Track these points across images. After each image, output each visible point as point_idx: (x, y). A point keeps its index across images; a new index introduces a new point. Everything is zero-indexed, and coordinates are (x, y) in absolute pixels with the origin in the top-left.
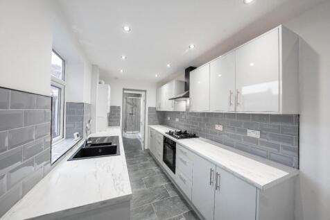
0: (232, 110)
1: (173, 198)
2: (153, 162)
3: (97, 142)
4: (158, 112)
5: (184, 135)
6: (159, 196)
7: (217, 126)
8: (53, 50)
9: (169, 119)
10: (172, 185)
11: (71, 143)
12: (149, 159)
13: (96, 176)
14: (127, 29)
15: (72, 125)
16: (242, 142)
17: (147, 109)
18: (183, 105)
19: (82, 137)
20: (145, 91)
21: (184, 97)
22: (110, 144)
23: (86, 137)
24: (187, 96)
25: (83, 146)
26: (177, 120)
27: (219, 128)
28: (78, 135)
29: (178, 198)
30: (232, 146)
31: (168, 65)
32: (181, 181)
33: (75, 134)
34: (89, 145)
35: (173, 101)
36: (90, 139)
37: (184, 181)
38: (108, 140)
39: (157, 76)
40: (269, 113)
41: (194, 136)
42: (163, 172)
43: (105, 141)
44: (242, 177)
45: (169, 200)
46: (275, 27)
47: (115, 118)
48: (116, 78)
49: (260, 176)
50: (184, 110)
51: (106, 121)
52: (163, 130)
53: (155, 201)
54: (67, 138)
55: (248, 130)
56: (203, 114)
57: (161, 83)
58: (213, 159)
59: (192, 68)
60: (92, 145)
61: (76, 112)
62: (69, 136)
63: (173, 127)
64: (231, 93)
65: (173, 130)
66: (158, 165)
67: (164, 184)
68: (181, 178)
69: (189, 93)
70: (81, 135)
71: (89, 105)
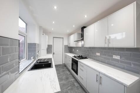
0: (106, 46)
1: (77, 87)
2: (67, 70)
3: (42, 61)
4: (68, 47)
5: (82, 57)
6: (70, 85)
7: (97, 53)
8: (20, 17)
9: (73, 50)
10: (76, 80)
11: (30, 62)
12: (65, 68)
13: (41, 79)
14: (55, 7)
15: (31, 53)
16: (110, 61)
17: (64, 46)
18: (80, 44)
19: (35, 59)
20: (63, 38)
21: (81, 40)
22: (48, 62)
23: (37, 59)
24: (83, 40)
25: (35, 63)
26: (77, 51)
27: (98, 54)
28: (33, 58)
29: (79, 87)
30: (105, 63)
31: (74, 26)
32: (81, 79)
33: (32, 58)
34: (38, 63)
35: (76, 42)
36: (39, 60)
37: (82, 79)
38: (47, 60)
39: (68, 31)
40: (125, 47)
41: (86, 58)
42: (71, 74)
43: (46, 61)
44: (115, 79)
45: (75, 88)
46: (132, 3)
47: (50, 50)
48: (50, 32)
49: (125, 79)
50: (81, 46)
51: (46, 51)
52: (71, 55)
53: (69, 88)
54: (28, 59)
55: (114, 56)
56: (90, 48)
57: (70, 34)
58: (98, 69)
59: (85, 27)
60: (40, 63)
61: (32, 47)
62: (29, 59)
63: (76, 54)
64: (106, 38)
65: (76, 55)
66: (69, 71)
67: (73, 80)
68: (81, 77)
69: (83, 38)
70: (34, 58)
71: (38, 45)
